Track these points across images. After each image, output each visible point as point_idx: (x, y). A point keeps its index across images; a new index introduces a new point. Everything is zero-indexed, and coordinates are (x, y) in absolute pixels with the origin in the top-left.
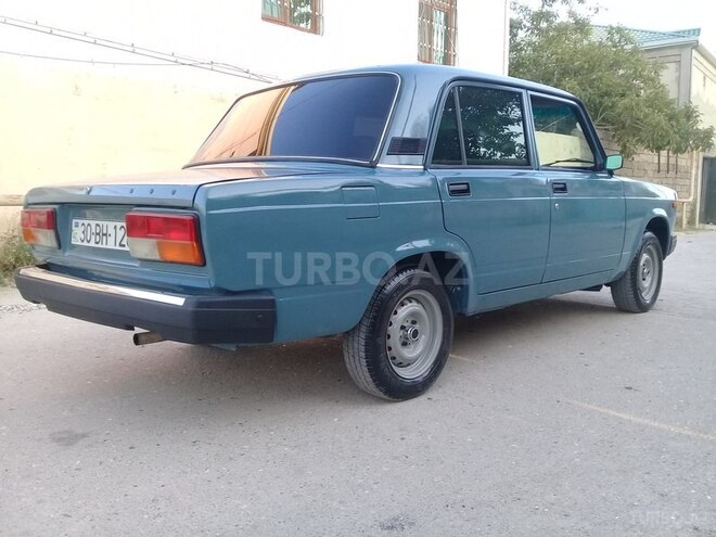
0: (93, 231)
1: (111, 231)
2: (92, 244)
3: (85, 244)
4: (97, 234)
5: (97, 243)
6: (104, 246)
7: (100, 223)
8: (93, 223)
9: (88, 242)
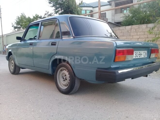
0: (138, 54)
1: (142, 53)
2: (138, 57)
3: (136, 58)
4: (139, 55)
5: (139, 57)
6: (141, 57)
7: (140, 52)
8: (138, 52)
9: (137, 57)
